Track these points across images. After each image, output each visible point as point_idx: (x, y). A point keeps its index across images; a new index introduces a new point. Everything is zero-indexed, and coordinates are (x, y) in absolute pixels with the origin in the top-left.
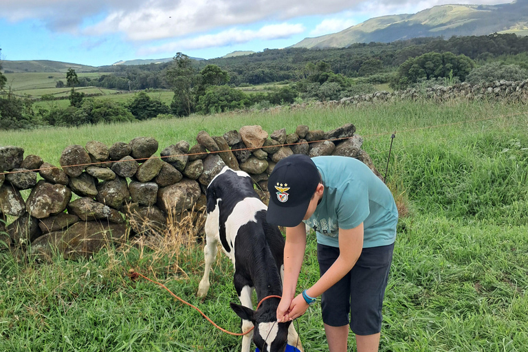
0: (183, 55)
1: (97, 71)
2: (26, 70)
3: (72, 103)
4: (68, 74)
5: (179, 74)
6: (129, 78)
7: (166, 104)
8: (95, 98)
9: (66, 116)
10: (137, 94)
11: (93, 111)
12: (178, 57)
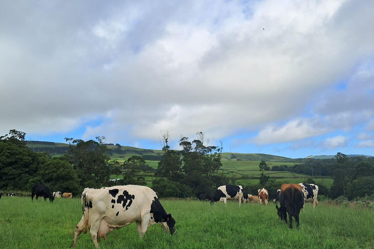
0: (343, 155)
1: (294, 162)
2: (250, 159)
3: (260, 182)
4: (261, 164)
5: (338, 167)
6: (314, 167)
7: (327, 188)
8: (277, 180)
9: (254, 190)
10: (306, 179)
11: (272, 188)
12: (338, 155)
